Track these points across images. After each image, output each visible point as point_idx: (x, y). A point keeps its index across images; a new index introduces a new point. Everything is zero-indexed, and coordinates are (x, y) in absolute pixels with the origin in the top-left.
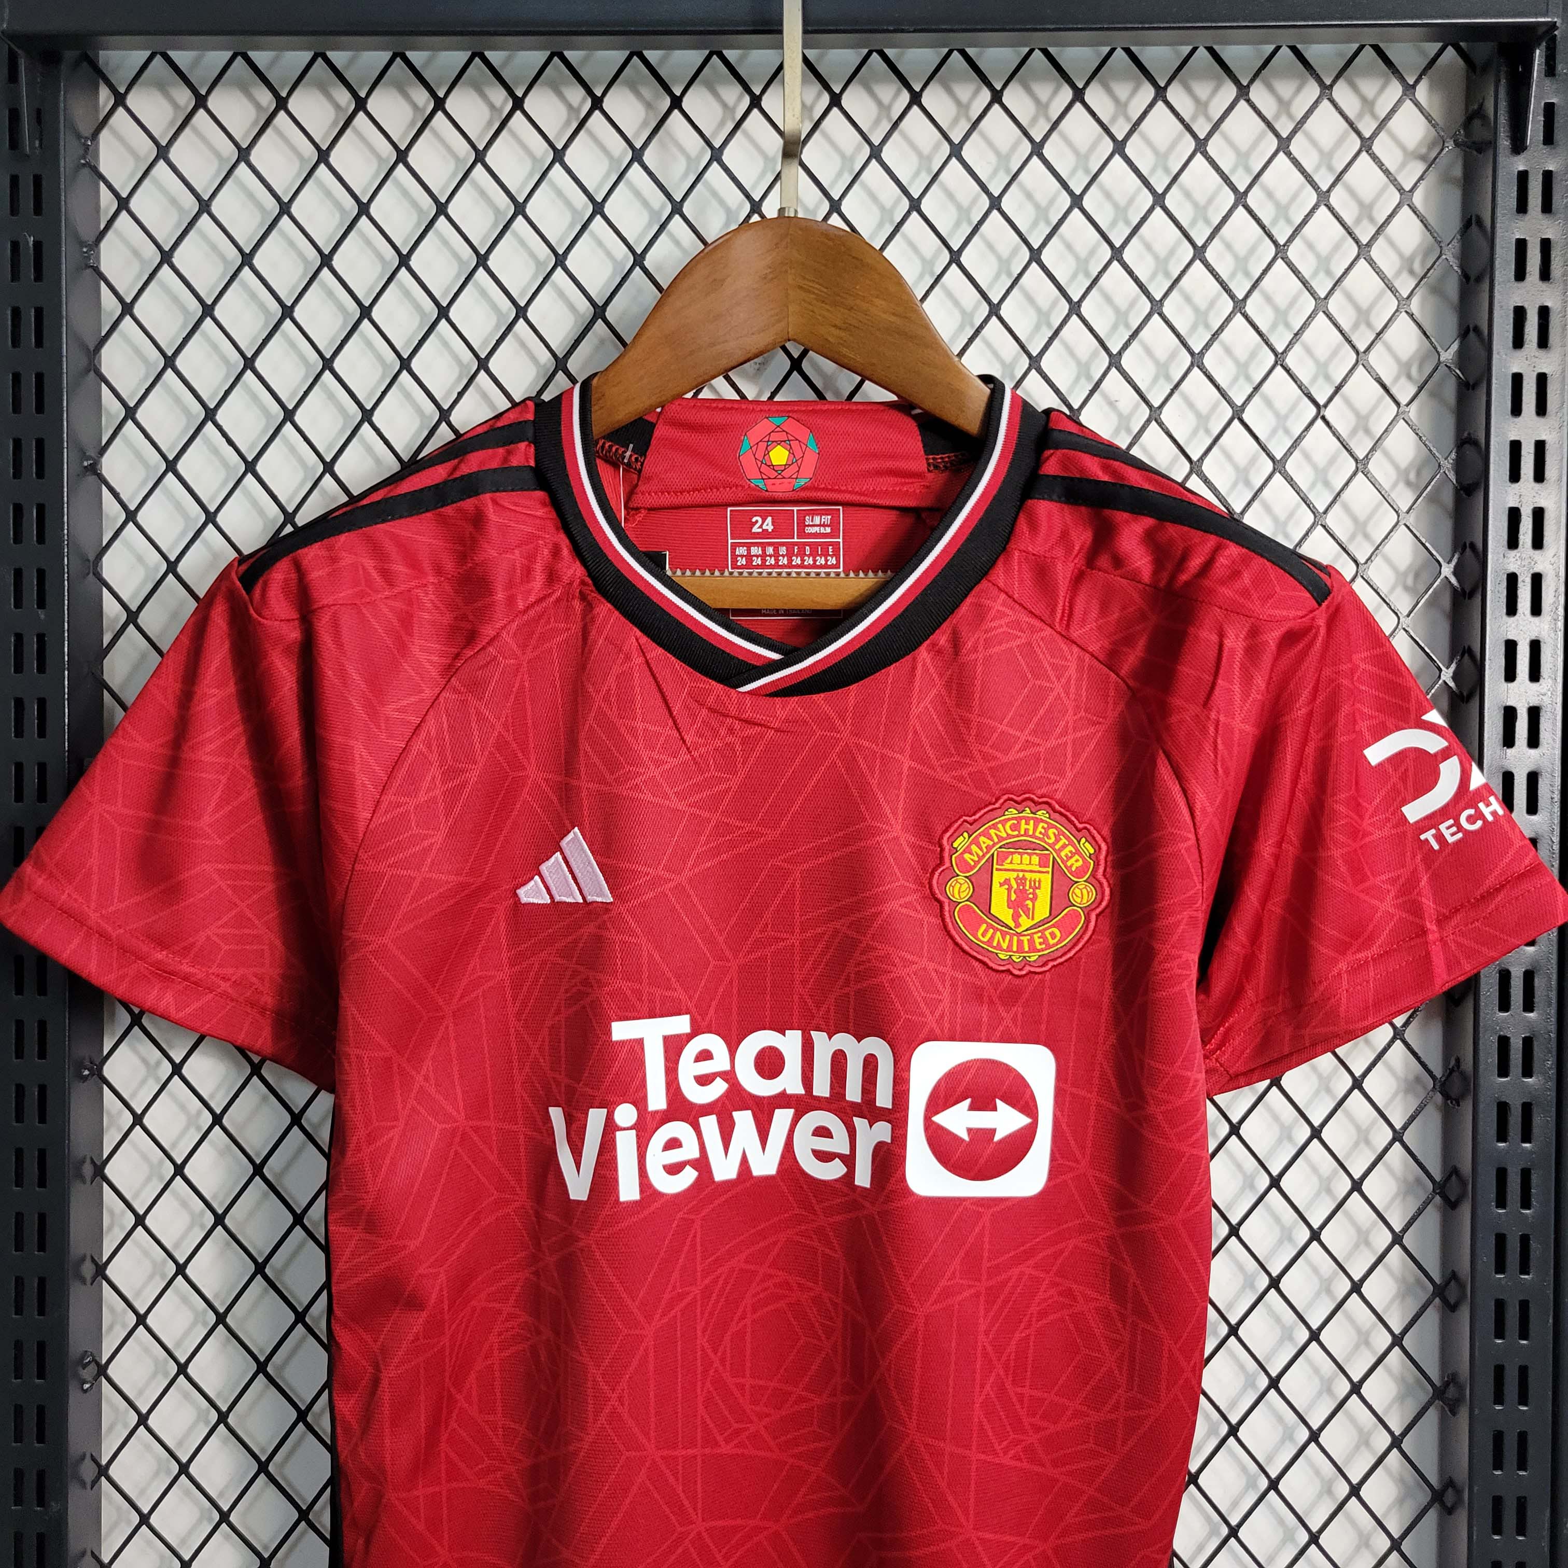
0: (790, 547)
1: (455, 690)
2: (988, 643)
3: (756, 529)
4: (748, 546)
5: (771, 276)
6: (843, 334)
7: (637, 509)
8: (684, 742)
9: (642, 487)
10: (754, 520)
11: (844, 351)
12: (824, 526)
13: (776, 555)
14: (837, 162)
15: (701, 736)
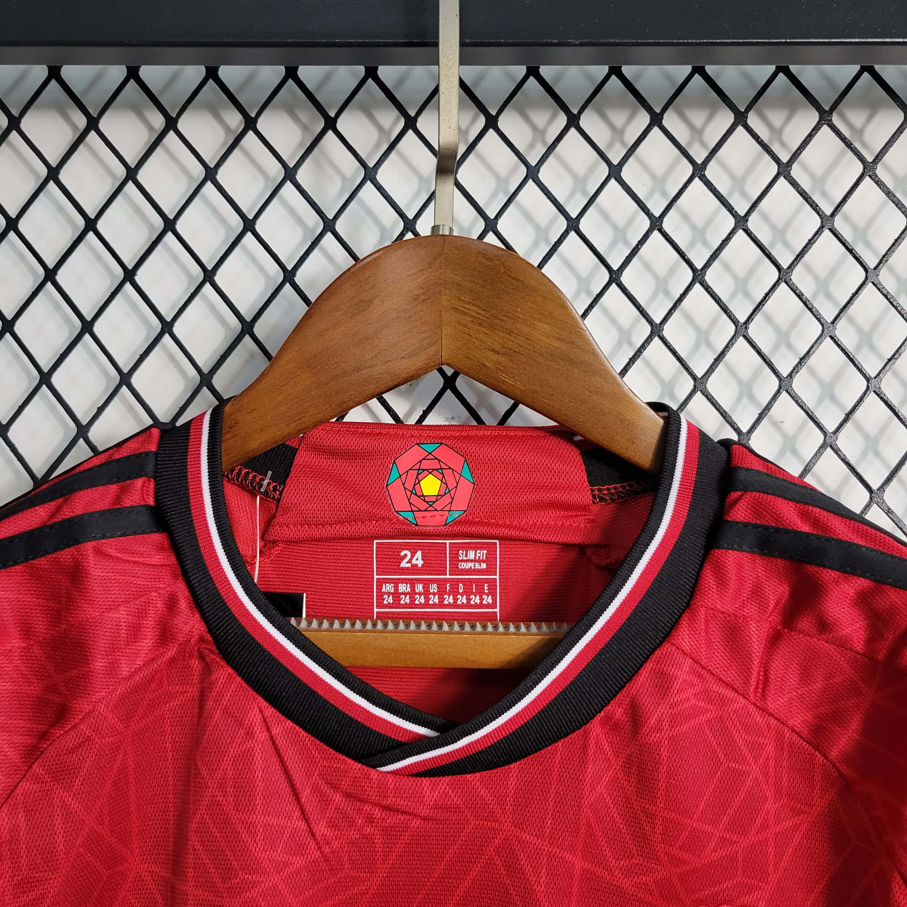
0: (441, 584)
1: (37, 779)
2: (674, 722)
3: (404, 564)
4: (396, 583)
5: (423, 297)
6: (501, 359)
7: (274, 542)
8: (313, 835)
9: (279, 519)
10: (402, 554)
11: (503, 377)
12: (479, 561)
13: (426, 593)
14: (492, 183)
15: (335, 826)
